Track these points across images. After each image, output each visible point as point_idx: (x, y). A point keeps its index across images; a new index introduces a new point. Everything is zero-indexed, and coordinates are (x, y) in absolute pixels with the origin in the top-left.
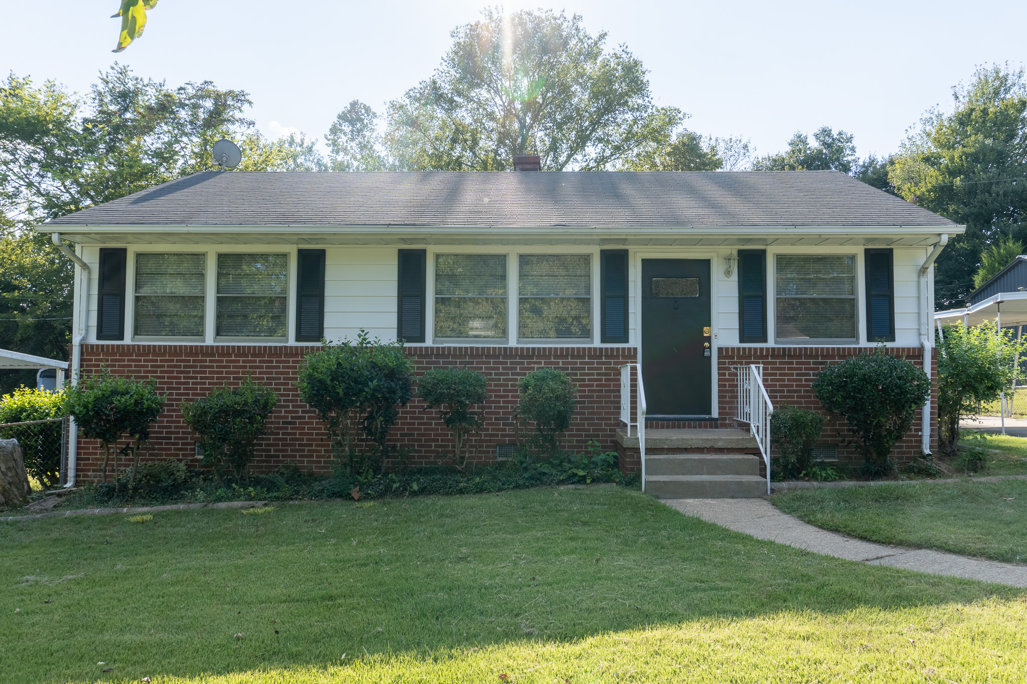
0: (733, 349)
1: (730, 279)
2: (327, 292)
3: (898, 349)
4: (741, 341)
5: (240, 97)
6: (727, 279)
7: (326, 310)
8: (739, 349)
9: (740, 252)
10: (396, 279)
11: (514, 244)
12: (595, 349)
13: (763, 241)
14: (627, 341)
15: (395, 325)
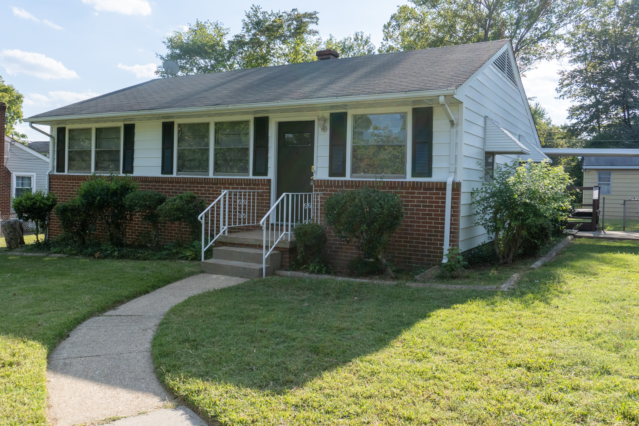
0: (325, 181)
1: (326, 133)
2: (136, 147)
3: (433, 183)
4: (330, 176)
5: (312, 16)
6: (324, 133)
7: (135, 156)
8: (328, 181)
9: (331, 114)
10: (161, 139)
11: (212, 116)
12: (250, 179)
13: (345, 106)
14: (266, 175)
15: (161, 165)
